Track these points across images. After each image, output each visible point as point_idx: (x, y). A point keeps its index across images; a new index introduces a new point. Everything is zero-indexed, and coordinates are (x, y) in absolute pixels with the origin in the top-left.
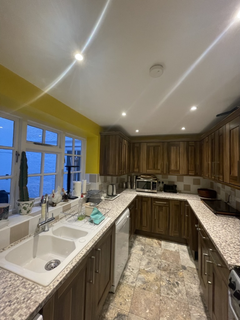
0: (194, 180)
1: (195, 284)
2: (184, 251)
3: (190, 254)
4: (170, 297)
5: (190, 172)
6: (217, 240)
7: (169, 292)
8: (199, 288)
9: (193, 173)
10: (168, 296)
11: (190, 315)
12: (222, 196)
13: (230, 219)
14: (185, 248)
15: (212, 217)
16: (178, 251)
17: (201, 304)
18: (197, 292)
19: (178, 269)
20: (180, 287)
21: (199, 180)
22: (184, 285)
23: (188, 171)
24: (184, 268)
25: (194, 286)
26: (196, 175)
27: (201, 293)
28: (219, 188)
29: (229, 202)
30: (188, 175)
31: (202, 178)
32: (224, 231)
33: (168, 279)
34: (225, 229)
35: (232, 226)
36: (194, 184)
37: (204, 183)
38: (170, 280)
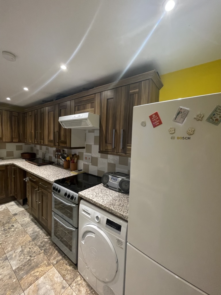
0: (17, 146)
1: (26, 218)
2: (12, 205)
3: (18, 205)
4: (9, 236)
5: (14, 139)
6: (44, 176)
7: (7, 235)
8: (30, 217)
9: (16, 140)
10: (7, 237)
11: (27, 233)
12: (40, 155)
13: (47, 166)
14: (13, 203)
15: (37, 168)
16: (6, 208)
17: (33, 223)
18: (29, 220)
19: (10, 218)
20: (15, 226)
21: (22, 146)
22: (19, 223)
23: (12, 138)
24: (15, 214)
25: (26, 219)
26: (20, 141)
27: (31, 219)
28: (37, 150)
29: (45, 158)
30: (12, 142)
31: (24, 144)
32: (46, 172)
33: (3, 229)
34: (46, 171)
35: (49, 169)
36: (17, 150)
37: (25, 148)
38: (5, 228)
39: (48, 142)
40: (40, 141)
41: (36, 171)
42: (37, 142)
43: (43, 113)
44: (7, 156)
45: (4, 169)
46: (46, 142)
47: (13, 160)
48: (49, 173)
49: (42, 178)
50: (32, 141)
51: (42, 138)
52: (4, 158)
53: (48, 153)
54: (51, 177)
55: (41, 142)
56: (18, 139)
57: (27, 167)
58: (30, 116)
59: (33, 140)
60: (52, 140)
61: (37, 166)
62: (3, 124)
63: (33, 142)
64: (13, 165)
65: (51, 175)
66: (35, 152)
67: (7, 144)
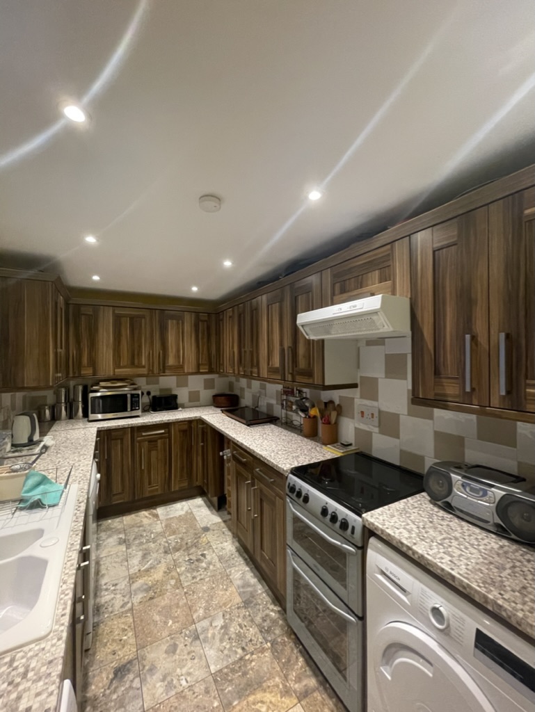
0: (205, 380)
1: (226, 542)
2: (199, 506)
3: (209, 507)
4: (198, 579)
5: (201, 367)
6: (265, 453)
7: (195, 574)
8: (233, 542)
9: (205, 369)
10: (195, 580)
11: (231, 582)
12: (246, 401)
13: (265, 426)
14: (199, 501)
15: (247, 431)
16: (189, 511)
17: (241, 559)
18: (232, 549)
19: (197, 536)
20: (208, 557)
21: (213, 380)
22: (214, 551)
23: (198, 366)
24: (206, 529)
25: (226, 544)
26: (211, 372)
27: (236, 548)
28: (242, 390)
29: (257, 407)
30: (198, 373)
31: (216, 376)
32: (266, 441)
33: (187, 559)
34: (266, 439)
35: (270, 434)
36: (206, 388)
37: (220, 384)
38: (191, 557)
39: (268, 371)
40: (250, 370)
41: (245, 438)
42: (245, 371)
43: (256, 309)
44: (190, 401)
45: (185, 427)
46: (264, 373)
47: (200, 409)
48: (274, 446)
49: (262, 459)
50: (234, 370)
51: (255, 364)
52: (186, 405)
53: (266, 396)
54: (280, 457)
55: (251, 372)
56: (207, 367)
57: (228, 428)
58: (230, 317)
59: (236, 368)
60: (277, 368)
61: (246, 426)
62: (185, 338)
63: (236, 372)
64: (200, 421)
65: (279, 453)
66: (237, 392)
67: (190, 377)
